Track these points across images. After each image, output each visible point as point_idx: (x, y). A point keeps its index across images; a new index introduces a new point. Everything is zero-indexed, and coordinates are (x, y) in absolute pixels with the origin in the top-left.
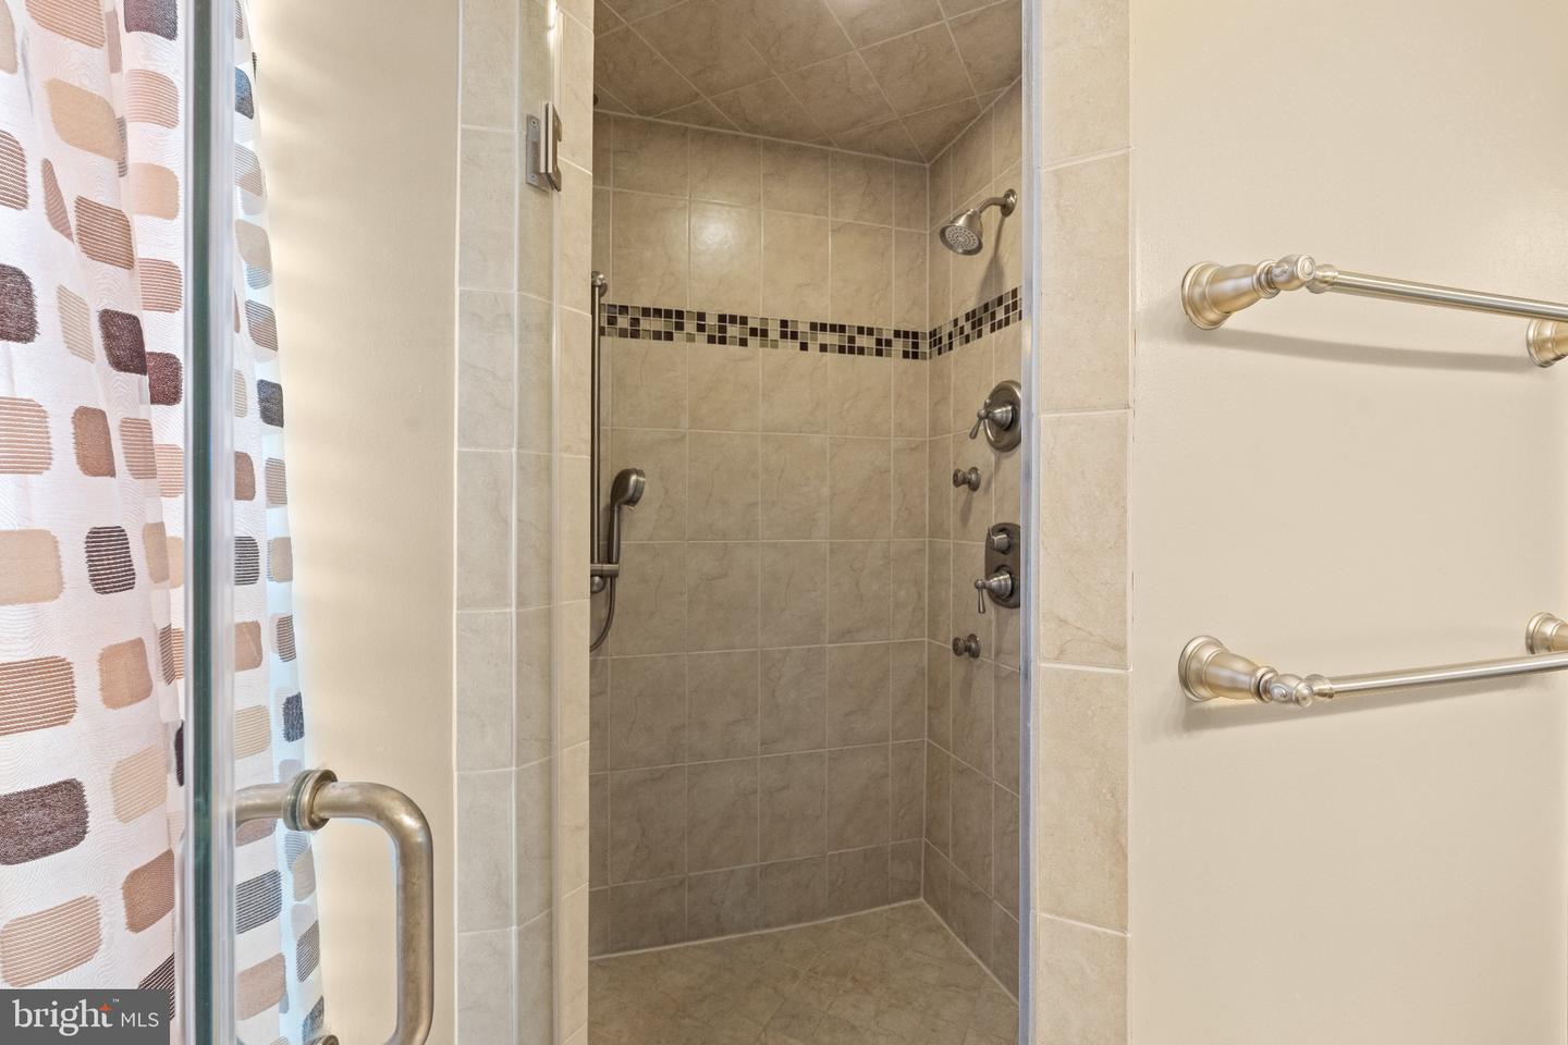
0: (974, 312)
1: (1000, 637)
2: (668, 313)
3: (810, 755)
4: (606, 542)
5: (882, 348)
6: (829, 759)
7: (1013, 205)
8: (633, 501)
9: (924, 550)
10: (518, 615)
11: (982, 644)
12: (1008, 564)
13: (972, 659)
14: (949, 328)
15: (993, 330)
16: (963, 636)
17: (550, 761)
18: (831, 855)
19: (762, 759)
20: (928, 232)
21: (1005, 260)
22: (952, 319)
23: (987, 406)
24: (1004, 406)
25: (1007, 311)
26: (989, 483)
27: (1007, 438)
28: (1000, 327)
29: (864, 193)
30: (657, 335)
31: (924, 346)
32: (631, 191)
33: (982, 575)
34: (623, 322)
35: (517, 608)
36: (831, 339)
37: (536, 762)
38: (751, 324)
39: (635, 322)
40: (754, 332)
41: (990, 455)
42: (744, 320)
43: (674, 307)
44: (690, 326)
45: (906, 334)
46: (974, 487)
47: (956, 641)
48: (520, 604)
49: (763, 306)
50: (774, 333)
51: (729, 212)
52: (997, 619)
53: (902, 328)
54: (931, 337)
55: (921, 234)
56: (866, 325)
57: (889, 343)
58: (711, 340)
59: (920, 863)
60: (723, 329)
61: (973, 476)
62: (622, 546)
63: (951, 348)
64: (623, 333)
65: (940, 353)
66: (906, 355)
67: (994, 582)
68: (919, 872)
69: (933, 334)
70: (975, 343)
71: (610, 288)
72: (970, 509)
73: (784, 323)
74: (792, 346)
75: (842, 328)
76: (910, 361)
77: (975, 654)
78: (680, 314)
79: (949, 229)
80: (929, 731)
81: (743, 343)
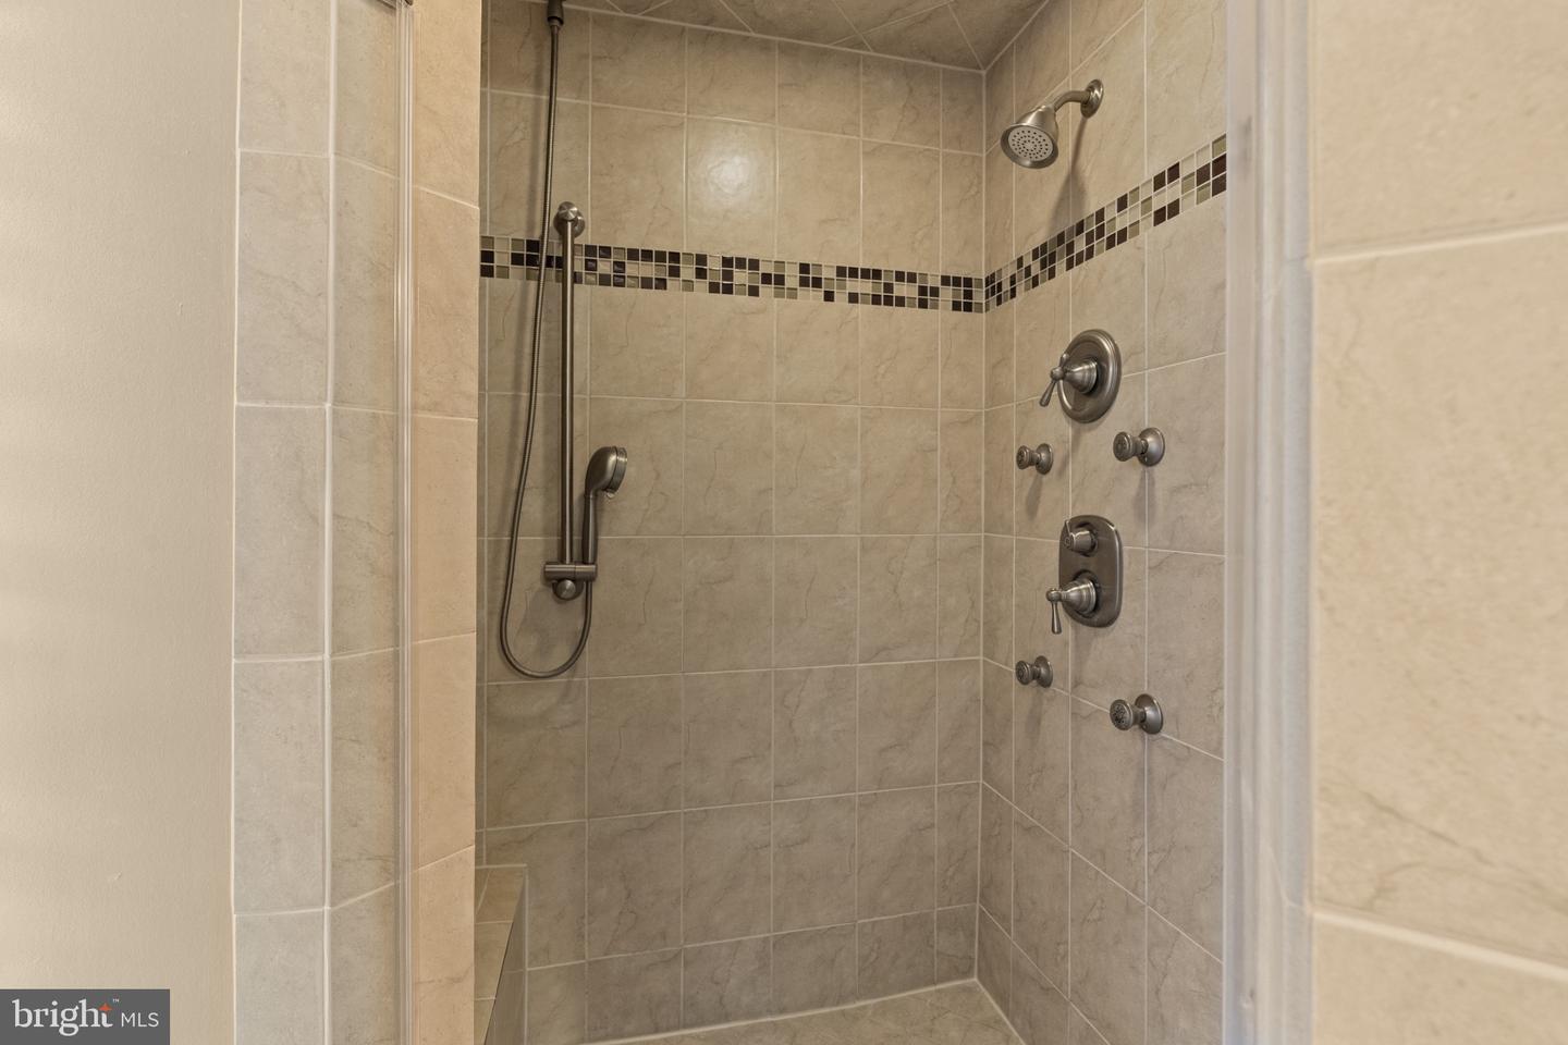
0: (1044, 246)
1: (1080, 661)
2: (661, 256)
3: (836, 800)
4: (580, 538)
5: (926, 298)
6: (860, 805)
7: (1099, 101)
8: (612, 487)
9: (980, 547)
10: (334, 665)
11: (1054, 670)
12: (1091, 569)
13: (1042, 689)
14: (1012, 270)
15: (1070, 266)
16: (1030, 659)
17: (396, 887)
18: (864, 925)
19: (775, 804)
20: (984, 155)
21: (1087, 174)
22: (1015, 258)
23: (1063, 363)
24: (1087, 363)
25: (1089, 239)
26: (1065, 464)
27: (1090, 405)
28: (1080, 261)
29: (905, 106)
30: (646, 283)
31: (979, 296)
32: (615, 106)
33: (1054, 581)
34: (605, 267)
35: (333, 654)
36: (864, 287)
37: (370, 893)
38: (763, 269)
39: (620, 265)
40: (766, 278)
41: (1067, 428)
42: (754, 264)
43: (668, 248)
44: (688, 272)
45: (957, 281)
46: (1044, 469)
47: (1020, 666)
48: (337, 649)
49: (778, 248)
50: (792, 280)
51: (736, 132)
52: (1076, 639)
53: (952, 274)
54: (987, 285)
55: (974, 157)
56: (906, 270)
57: (935, 292)
58: (714, 288)
59: (972, 935)
60: (728, 275)
61: (1043, 455)
62: (600, 543)
63: (1013, 295)
64: (604, 280)
65: (999, 301)
66: (956, 306)
67: (1073, 592)
68: (972, 946)
69: (990, 279)
70: (1046, 286)
71: (589, 225)
72: (1038, 498)
73: (804, 268)
74: (814, 296)
75: (877, 274)
76: (962, 314)
77: (1045, 682)
78: (675, 257)
79: (1012, 134)
80: (984, 773)
81: (754, 292)
